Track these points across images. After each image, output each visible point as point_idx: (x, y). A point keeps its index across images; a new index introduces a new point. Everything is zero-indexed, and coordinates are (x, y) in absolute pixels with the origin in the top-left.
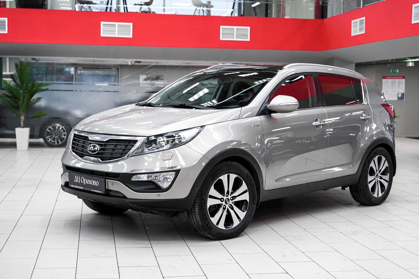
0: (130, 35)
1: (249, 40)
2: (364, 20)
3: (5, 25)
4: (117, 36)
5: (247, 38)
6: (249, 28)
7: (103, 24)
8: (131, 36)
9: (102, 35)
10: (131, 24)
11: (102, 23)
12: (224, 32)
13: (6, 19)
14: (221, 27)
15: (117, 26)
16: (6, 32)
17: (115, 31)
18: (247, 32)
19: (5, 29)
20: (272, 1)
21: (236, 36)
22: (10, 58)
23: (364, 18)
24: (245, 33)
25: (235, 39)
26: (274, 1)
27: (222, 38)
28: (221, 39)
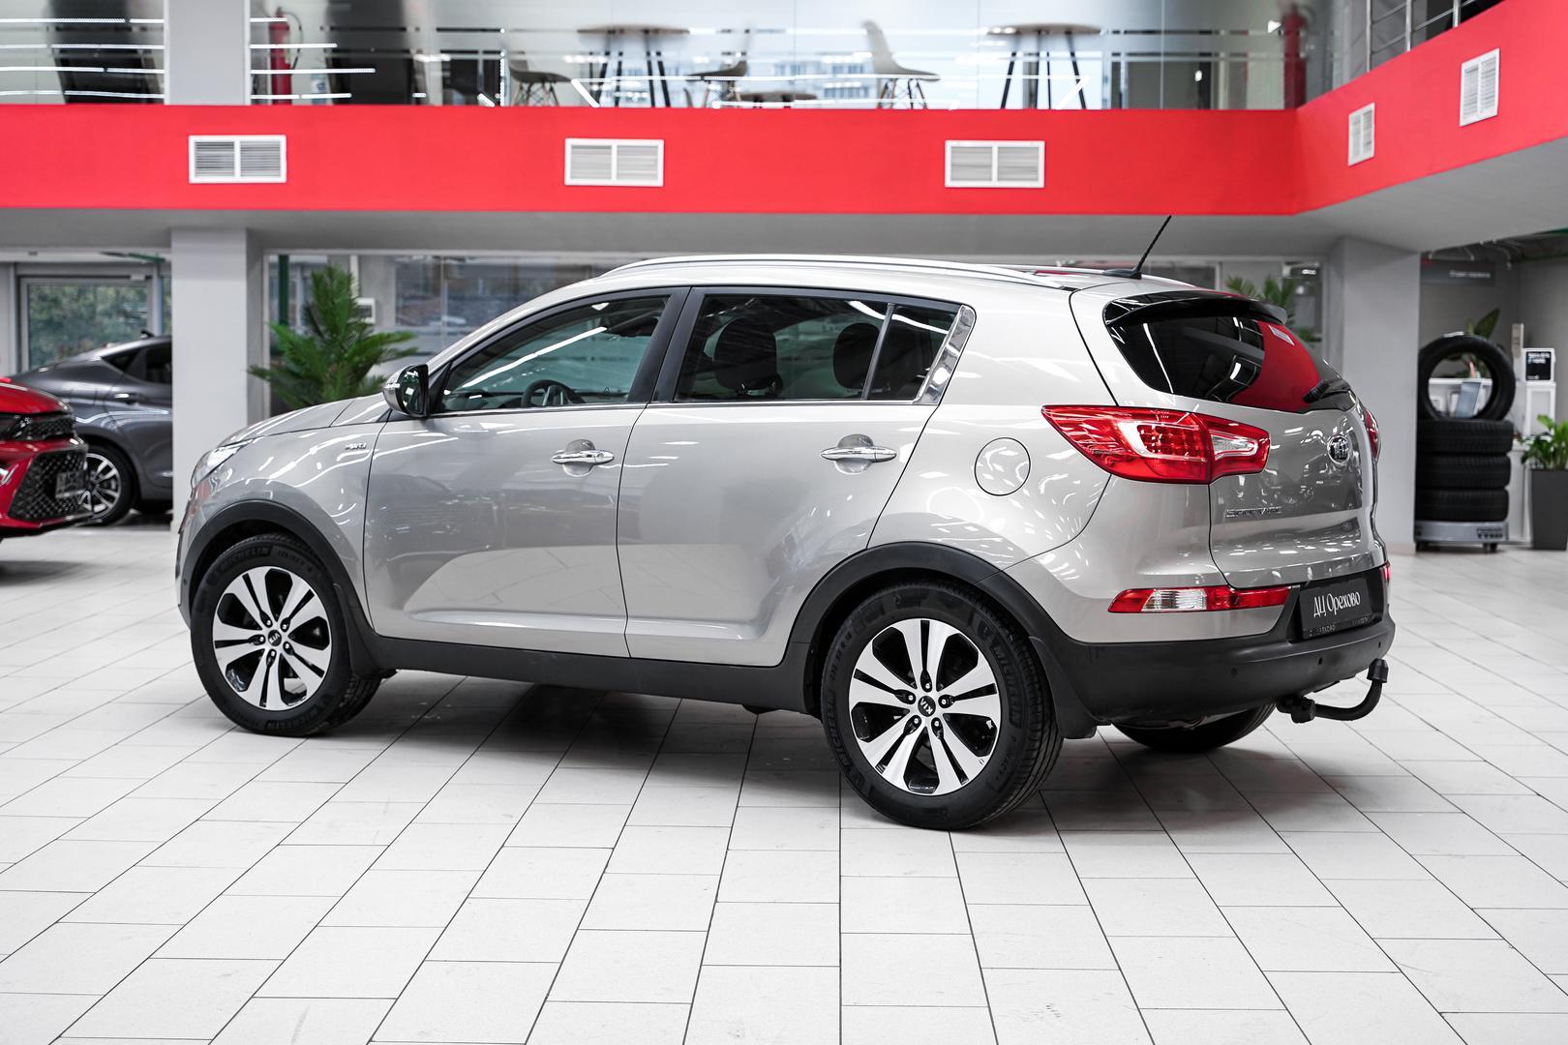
0: (655, 176)
1: (1040, 184)
2: (1370, 112)
3: (279, 158)
4: (614, 181)
5: (1036, 180)
6: (1041, 145)
7: (574, 147)
8: (659, 182)
9: (569, 181)
10: (660, 144)
11: (570, 142)
12: (957, 161)
13: (281, 140)
14: (949, 144)
15: (614, 150)
16: (282, 178)
17: (609, 166)
18: (1037, 157)
19: (278, 168)
20: (1217, 55)
21: (999, 173)
22: (361, 259)
23: (1372, 107)
24: (1028, 162)
25: (995, 183)
26: (1222, 55)
27: (953, 179)
28: (949, 183)
